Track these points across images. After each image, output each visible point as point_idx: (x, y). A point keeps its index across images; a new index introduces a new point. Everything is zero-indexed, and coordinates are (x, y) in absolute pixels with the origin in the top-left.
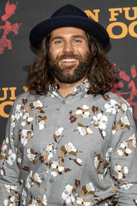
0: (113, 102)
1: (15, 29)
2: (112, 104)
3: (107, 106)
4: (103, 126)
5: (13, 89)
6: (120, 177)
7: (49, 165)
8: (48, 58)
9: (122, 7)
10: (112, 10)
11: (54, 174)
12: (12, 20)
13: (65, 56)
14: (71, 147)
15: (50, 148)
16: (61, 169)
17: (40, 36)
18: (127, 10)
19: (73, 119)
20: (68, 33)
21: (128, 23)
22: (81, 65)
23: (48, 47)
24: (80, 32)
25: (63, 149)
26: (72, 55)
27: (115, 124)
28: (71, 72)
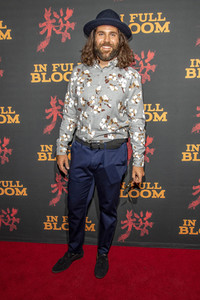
0: (130, 72)
1: (72, 26)
2: (129, 73)
3: (126, 74)
4: (124, 86)
5: (72, 65)
6: (132, 115)
7: (93, 107)
8: (94, 44)
9: (138, 13)
10: (132, 15)
11: (95, 112)
12: (71, 20)
13: (105, 44)
14: (105, 97)
15: (93, 98)
16: (100, 110)
17: (90, 29)
18: (141, 15)
19: (107, 81)
20: (107, 29)
21: (141, 24)
22: (114, 51)
23: (94, 37)
24: (115, 30)
25: (101, 98)
26: (108, 44)
27: (131, 85)
28: (108, 55)
